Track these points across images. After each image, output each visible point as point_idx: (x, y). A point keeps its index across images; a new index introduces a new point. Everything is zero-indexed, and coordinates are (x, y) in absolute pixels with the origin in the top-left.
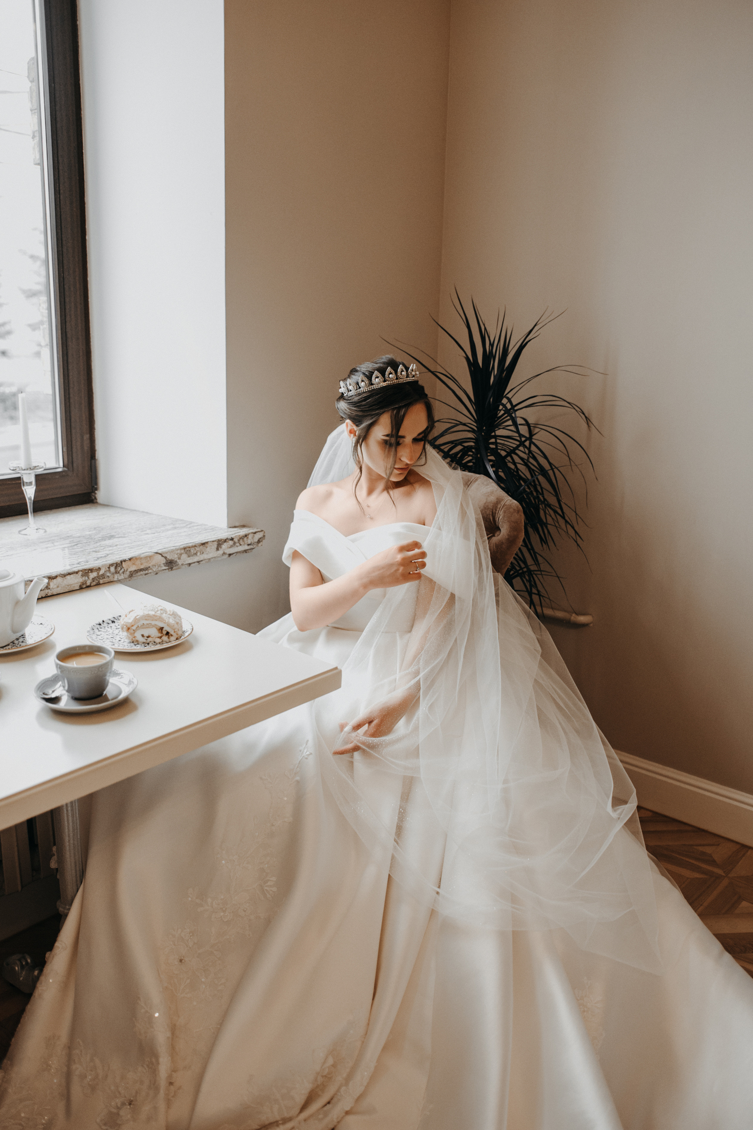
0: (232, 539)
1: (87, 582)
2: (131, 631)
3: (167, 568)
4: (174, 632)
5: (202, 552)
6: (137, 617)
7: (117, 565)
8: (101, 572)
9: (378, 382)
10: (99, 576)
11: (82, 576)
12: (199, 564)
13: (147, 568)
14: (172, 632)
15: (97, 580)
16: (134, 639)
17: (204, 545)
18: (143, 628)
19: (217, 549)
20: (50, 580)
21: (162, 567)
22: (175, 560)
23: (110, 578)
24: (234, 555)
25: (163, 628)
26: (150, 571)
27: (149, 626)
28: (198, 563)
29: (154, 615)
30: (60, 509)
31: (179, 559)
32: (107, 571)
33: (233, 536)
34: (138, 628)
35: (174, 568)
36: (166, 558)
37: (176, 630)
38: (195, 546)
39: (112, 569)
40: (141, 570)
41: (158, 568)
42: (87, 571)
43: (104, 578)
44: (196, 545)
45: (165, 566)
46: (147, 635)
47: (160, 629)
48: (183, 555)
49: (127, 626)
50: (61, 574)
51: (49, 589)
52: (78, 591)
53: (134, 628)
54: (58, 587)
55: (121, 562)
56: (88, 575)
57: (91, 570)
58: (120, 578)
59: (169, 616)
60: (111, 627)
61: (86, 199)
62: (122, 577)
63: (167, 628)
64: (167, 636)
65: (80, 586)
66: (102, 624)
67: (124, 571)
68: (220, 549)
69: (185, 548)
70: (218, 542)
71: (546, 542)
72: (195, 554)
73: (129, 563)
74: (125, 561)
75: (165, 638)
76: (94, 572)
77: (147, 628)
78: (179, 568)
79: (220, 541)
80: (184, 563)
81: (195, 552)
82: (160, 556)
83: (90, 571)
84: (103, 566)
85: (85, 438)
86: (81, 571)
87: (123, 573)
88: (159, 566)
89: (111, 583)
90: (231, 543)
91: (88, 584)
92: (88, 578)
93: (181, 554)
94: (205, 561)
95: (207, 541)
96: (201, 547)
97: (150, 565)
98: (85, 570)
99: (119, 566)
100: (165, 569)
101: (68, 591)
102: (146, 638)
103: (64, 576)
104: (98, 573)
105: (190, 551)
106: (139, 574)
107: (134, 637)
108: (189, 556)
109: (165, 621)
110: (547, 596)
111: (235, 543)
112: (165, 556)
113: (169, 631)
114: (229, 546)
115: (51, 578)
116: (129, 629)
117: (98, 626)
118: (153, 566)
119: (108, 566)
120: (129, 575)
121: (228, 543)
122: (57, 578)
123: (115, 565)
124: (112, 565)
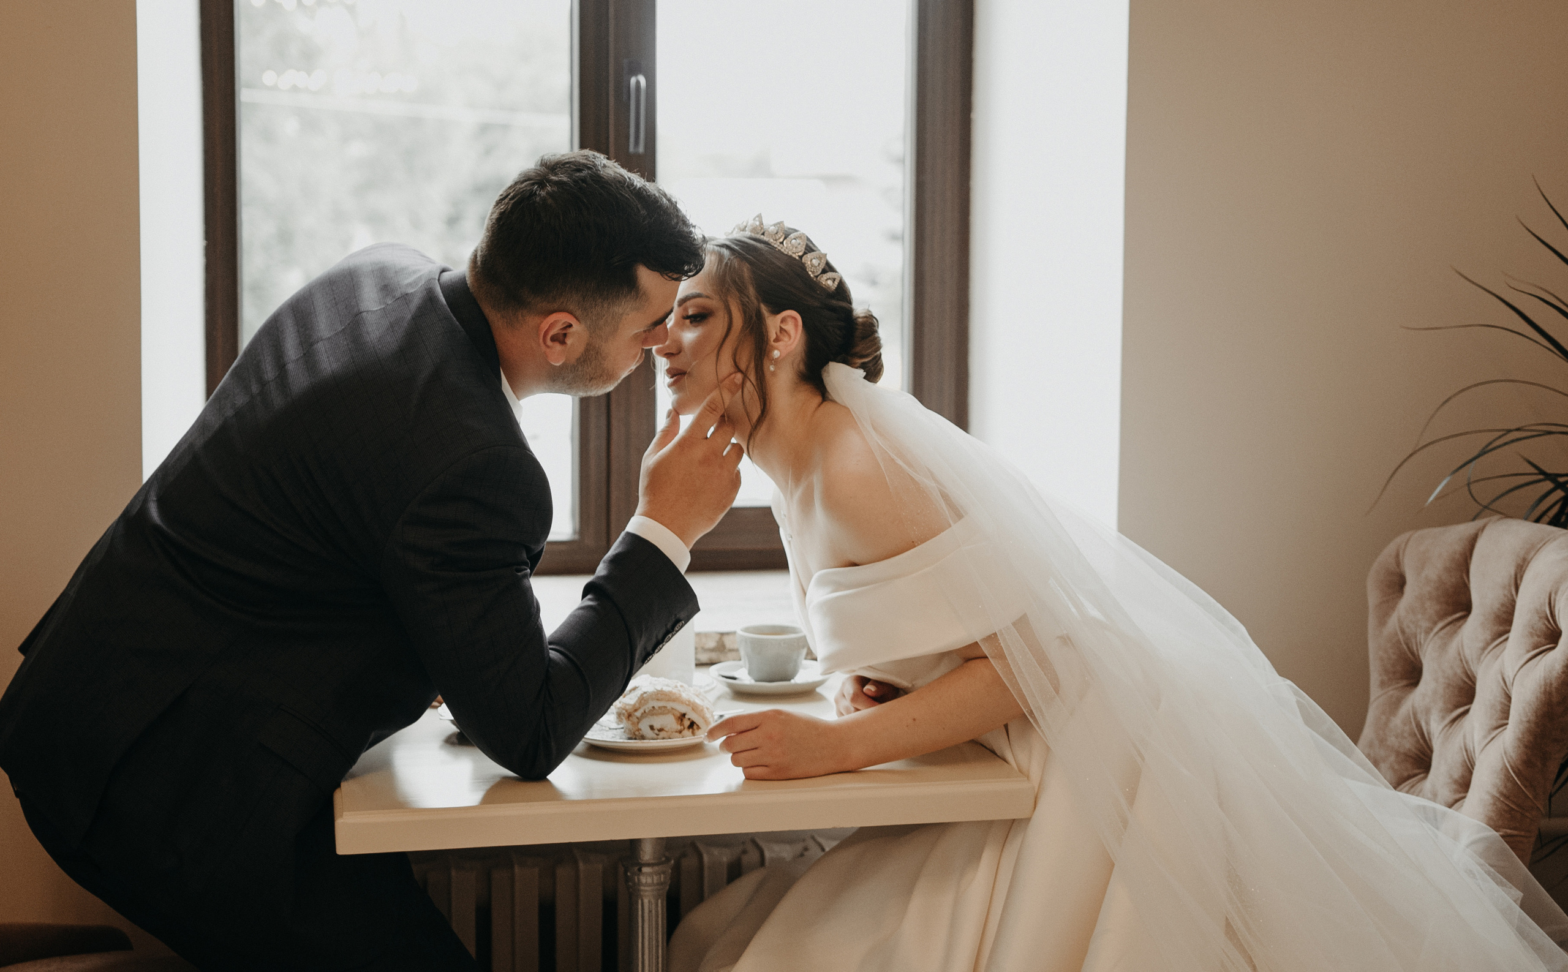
6: (644, 696)
14: (695, 725)
47: (680, 717)
53: (638, 714)
63: (691, 715)
64: (691, 730)
75: (687, 732)
102: (658, 732)
107: (639, 730)
109: (690, 702)
113: (693, 722)
116: (630, 715)
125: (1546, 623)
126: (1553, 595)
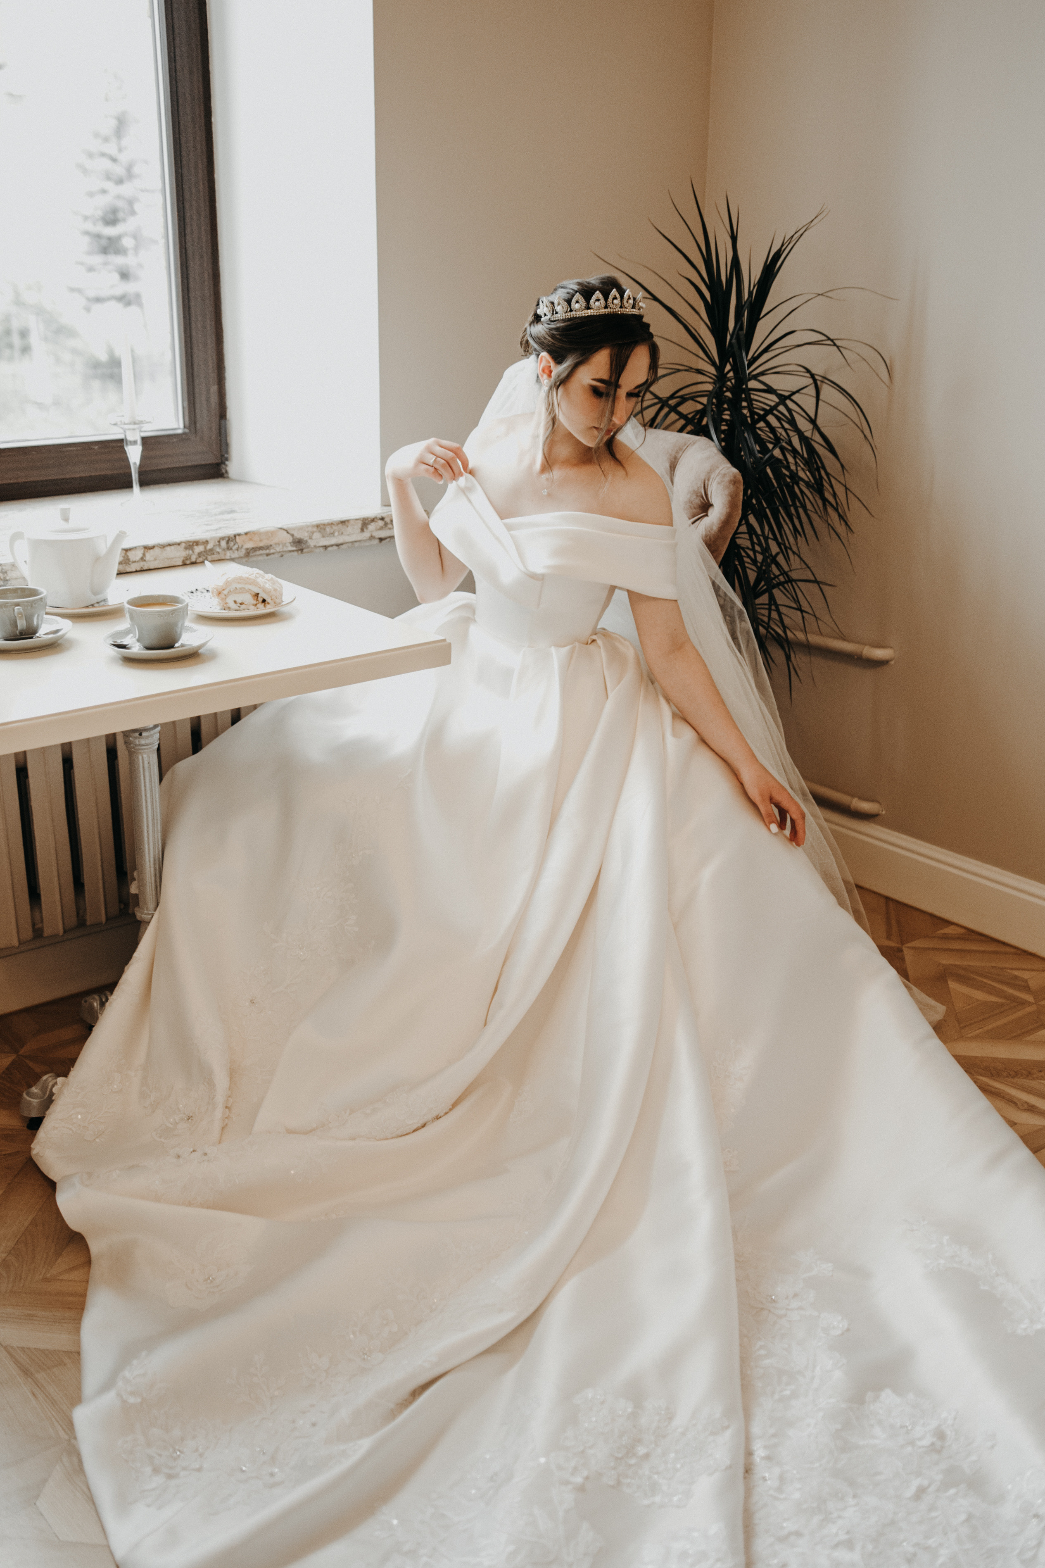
0: (382, 519)
1: (192, 558)
2: (222, 596)
3: (294, 548)
4: (271, 599)
5: (340, 533)
6: (228, 580)
7: (229, 539)
8: (209, 546)
9: (579, 309)
10: (207, 551)
11: (186, 548)
12: (339, 548)
13: (269, 547)
14: (268, 600)
15: (204, 555)
16: (225, 605)
17: (343, 524)
18: (235, 593)
19: (362, 530)
20: (146, 550)
21: (287, 547)
22: (305, 539)
23: (220, 555)
24: (388, 540)
25: (258, 594)
26: (272, 551)
27: (242, 591)
28: (337, 547)
29: (247, 578)
30: (179, 484)
31: (311, 538)
32: (216, 545)
33: (384, 515)
34: (230, 593)
35: (305, 551)
36: (292, 535)
37: (273, 598)
38: (332, 524)
39: (223, 543)
40: (261, 548)
41: (282, 548)
42: (191, 544)
43: (213, 554)
44: (334, 523)
45: (292, 546)
46: (241, 602)
47: (255, 595)
48: (315, 534)
49: (217, 590)
50: (159, 544)
51: (145, 561)
52: (180, 567)
53: (225, 592)
54: (155, 559)
55: (235, 536)
56: (193, 547)
57: (197, 543)
58: (233, 556)
59: (266, 581)
60: (205, 596)
61: (210, 66)
62: (235, 555)
63: (262, 595)
64: (263, 604)
65: (183, 561)
66: (195, 592)
67: (238, 548)
68: (365, 530)
69: (318, 526)
70: (363, 521)
71: (802, 533)
72: (332, 534)
73: (244, 537)
74: (239, 535)
75: (261, 606)
76: (201, 545)
77: (240, 593)
78: (311, 552)
79: (366, 520)
80: (316, 544)
81: (332, 531)
82: (285, 532)
83: (195, 544)
84: (212, 538)
85: (212, 390)
86: (185, 542)
87: (237, 550)
88: (284, 545)
89: (223, 561)
90: (381, 523)
91: (193, 560)
92: (193, 552)
93: (313, 533)
94: (347, 545)
95: (348, 518)
96: (340, 525)
97: (271, 543)
98: (189, 542)
99: (232, 541)
100: (293, 551)
101: (168, 566)
102: (239, 605)
103: (163, 546)
104: (205, 548)
105: (325, 529)
106: (258, 553)
107: (226, 603)
108: (323, 537)
109: (260, 585)
110: (811, 612)
111: (386, 524)
112: (291, 533)
113: (265, 599)
114: (378, 527)
115: (147, 548)
116: (220, 593)
117: (190, 594)
118: (276, 544)
119: (218, 540)
120: (245, 554)
121: (377, 523)
122: (155, 549)
123: (227, 539)
124: (223, 538)
125: (701, 499)
126: (706, 482)
